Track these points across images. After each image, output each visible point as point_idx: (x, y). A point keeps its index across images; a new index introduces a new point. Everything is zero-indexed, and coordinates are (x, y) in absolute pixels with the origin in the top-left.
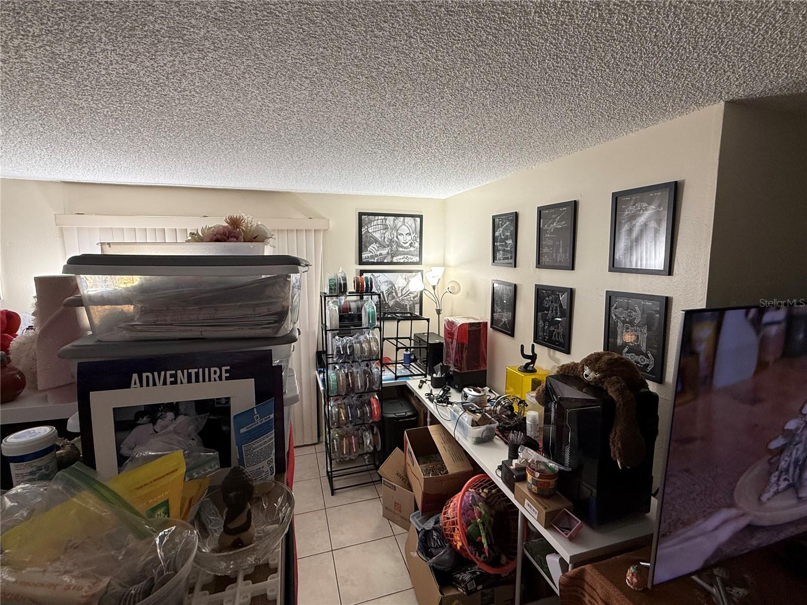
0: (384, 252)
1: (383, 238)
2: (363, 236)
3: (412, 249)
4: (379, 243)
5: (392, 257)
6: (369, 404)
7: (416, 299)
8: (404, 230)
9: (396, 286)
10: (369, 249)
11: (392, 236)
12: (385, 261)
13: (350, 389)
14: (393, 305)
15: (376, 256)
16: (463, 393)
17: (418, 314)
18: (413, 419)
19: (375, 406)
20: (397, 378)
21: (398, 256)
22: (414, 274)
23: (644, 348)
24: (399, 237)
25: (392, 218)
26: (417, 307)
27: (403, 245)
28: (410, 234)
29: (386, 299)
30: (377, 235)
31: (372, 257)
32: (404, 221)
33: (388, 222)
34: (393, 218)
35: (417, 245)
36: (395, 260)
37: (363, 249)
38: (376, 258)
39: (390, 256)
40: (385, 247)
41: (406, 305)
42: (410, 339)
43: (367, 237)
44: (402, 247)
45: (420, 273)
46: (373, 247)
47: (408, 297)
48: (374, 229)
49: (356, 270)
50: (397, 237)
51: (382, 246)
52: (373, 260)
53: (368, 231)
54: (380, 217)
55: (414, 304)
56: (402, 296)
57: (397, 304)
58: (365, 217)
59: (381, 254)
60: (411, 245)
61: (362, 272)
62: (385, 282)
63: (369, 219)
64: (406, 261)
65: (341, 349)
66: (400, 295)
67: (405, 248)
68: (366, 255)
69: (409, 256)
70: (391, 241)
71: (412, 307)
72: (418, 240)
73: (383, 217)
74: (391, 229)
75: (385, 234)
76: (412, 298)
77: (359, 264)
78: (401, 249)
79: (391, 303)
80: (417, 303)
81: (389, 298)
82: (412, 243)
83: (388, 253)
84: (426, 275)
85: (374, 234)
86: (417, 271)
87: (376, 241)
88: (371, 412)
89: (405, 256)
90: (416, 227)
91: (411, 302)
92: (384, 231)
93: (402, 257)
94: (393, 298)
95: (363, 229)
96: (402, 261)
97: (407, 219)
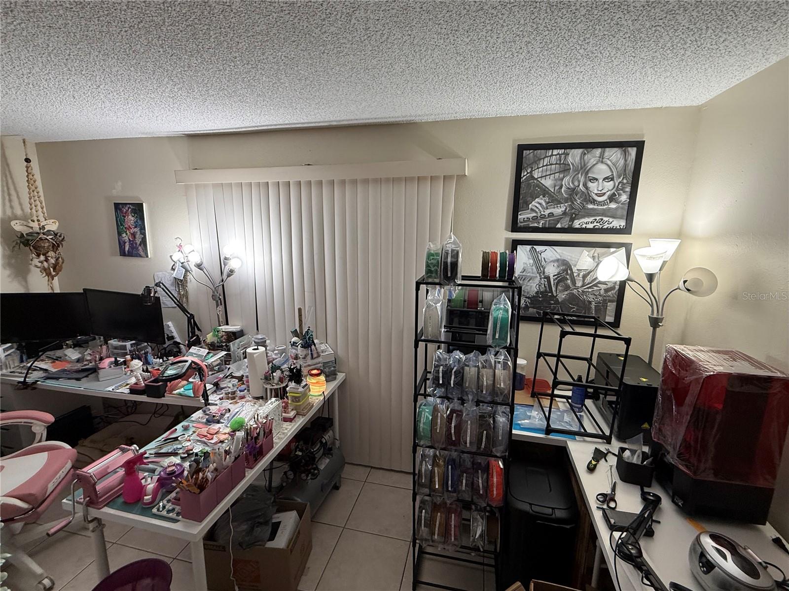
0: (558, 210)
1: (557, 188)
2: (523, 185)
3: (613, 206)
4: (551, 196)
5: (572, 220)
7: (610, 293)
8: (602, 171)
9: (574, 269)
10: (532, 206)
11: (576, 183)
12: (559, 226)
14: (564, 300)
15: (543, 217)
20: (549, 430)
21: (584, 217)
22: (612, 250)
24: (590, 185)
25: (578, 152)
26: (611, 307)
27: (596, 198)
28: (612, 179)
29: (554, 289)
30: (548, 183)
31: (535, 219)
32: (602, 156)
33: (570, 159)
34: (580, 151)
35: (624, 198)
36: (577, 224)
37: (521, 205)
38: (543, 221)
39: (568, 219)
40: (560, 203)
41: (590, 302)
42: (589, 360)
43: (529, 185)
44: (594, 202)
45: (624, 249)
46: (538, 204)
47: (595, 288)
48: (543, 172)
49: (507, 239)
50: (585, 185)
51: (555, 200)
52: (536, 225)
53: (532, 178)
54: (555, 152)
55: (605, 303)
56: (582, 286)
57: (573, 299)
58: (528, 152)
59: (551, 215)
60: (612, 198)
61: (515, 244)
62: (554, 261)
63: (535, 156)
64: (598, 226)
66: (579, 284)
67: (599, 203)
68: (526, 216)
69: (605, 219)
70: (573, 192)
71: (602, 307)
72: (628, 189)
73: (561, 151)
74: (574, 171)
75: (562, 179)
76: (602, 292)
77: (512, 231)
78: (590, 206)
79: (562, 296)
80: (610, 301)
81: (559, 288)
82: (614, 195)
83: (564, 213)
84: (635, 252)
85: (543, 181)
86: (619, 245)
87: (545, 192)
89: (598, 218)
90: (625, 165)
91: (601, 298)
92: (562, 176)
93: (591, 219)
94: (567, 288)
95: (524, 173)
96: (590, 226)
97: (609, 152)
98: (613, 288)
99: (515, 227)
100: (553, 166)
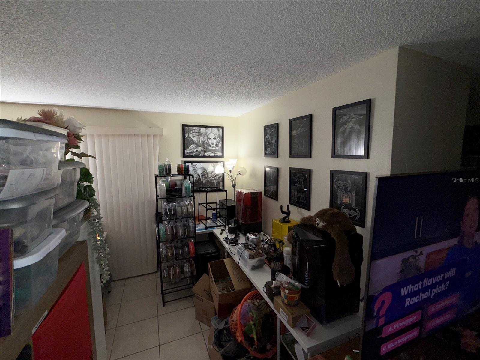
0: (200, 149)
1: (198, 141)
2: (186, 140)
3: (217, 148)
4: (196, 144)
5: (205, 153)
6: (188, 246)
7: (220, 179)
8: (212, 136)
9: (208, 171)
10: (189, 148)
11: (205, 140)
12: (200, 155)
13: (174, 237)
14: (206, 183)
15: (194, 152)
16: (246, 237)
17: (221, 188)
18: (217, 254)
19: (191, 247)
20: (207, 228)
21: (208, 152)
22: (219, 163)
23: (353, 206)
24: (209, 140)
25: (204, 129)
26: (221, 183)
27: (211, 145)
28: (216, 139)
29: (201, 179)
30: (195, 139)
31: (192, 152)
32: (212, 131)
33: (201, 131)
34: (205, 128)
35: (220, 145)
36: (206, 154)
37: (186, 147)
38: (194, 154)
39: (203, 152)
40: (200, 147)
41: (214, 183)
42: (216, 203)
43: (188, 140)
44: (211, 146)
45: (222, 162)
46: (192, 147)
47: (215, 177)
48: (193, 135)
49: (182, 161)
50: (207, 140)
51: (198, 145)
52: (192, 155)
53: (189, 137)
54: (196, 128)
55: (219, 182)
56: (211, 177)
57: (208, 182)
58: (186, 127)
59: (197, 151)
60: (216, 145)
61: (185, 162)
62: (200, 168)
63: (189, 129)
64: (214, 155)
65: (168, 211)
66: (210, 176)
67: (213, 147)
68: (188, 151)
69: (215, 152)
70: (204, 143)
71: (218, 184)
72: (221, 142)
73: (198, 128)
74: (203, 135)
75: (200, 138)
76: (218, 178)
77: (184, 157)
78: (210, 148)
79: (204, 181)
80: (221, 182)
81: (203, 178)
83: (202, 150)
84: (225, 163)
85: (193, 138)
86: (221, 161)
87: (194, 142)
88: (189, 251)
89: (213, 152)
90: (219, 134)
91: (217, 181)
92: (199, 137)
93: (211, 152)
94: (206, 178)
95: (186, 135)
96: (211, 155)
97: (214, 129)
98: (221, 177)
99: (184, 156)
100: (196, 133)
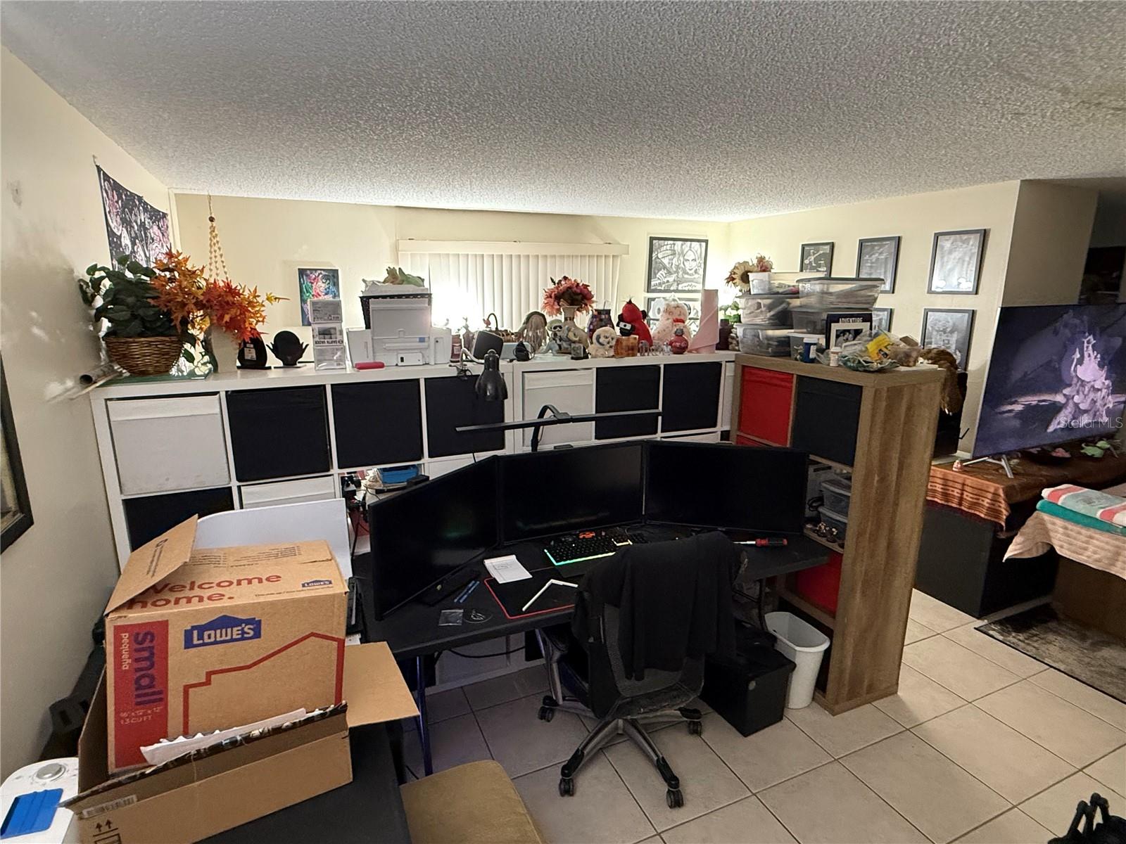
0: (671, 278)
1: (670, 265)
2: (653, 263)
3: (696, 276)
4: (667, 270)
5: (678, 285)
8: (690, 256)
10: (657, 276)
11: (679, 262)
15: (664, 283)
21: (683, 283)
24: (685, 263)
25: (680, 243)
27: (688, 271)
28: (696, 260)
30: (666, 261)
32: (690, 246)
35: (701, 272)
38: (664, 286)
40: (672, 274)
44: (688, 274)
46: (661, 274)
48: (663, 255)
49: (645, 298)
50: (683, 263)
51: (669, 272)
53: (658, 258)
54: (669, 242)
58: (655, 241)
59: (668, 281)
60: (696, 272)
61: (650, 300)
63: (659, 244)
64: (690, 288)
67: (690, 275)
68: (655, 282)
69: (693, 284)
70: (678, 267)
72: (703, 267)
73: (672, 242)
74: (678, 254)
75: (672, 260)
78: (686, 276)
82: (696, 270)
83: (674, 280)
87: (665, 267)
89: (690, 283)
90: (701, 253)
93: (687, 284)
95: (654, 255)
96: (686, 289)
97: (694, 244)
100: (668, 251)
